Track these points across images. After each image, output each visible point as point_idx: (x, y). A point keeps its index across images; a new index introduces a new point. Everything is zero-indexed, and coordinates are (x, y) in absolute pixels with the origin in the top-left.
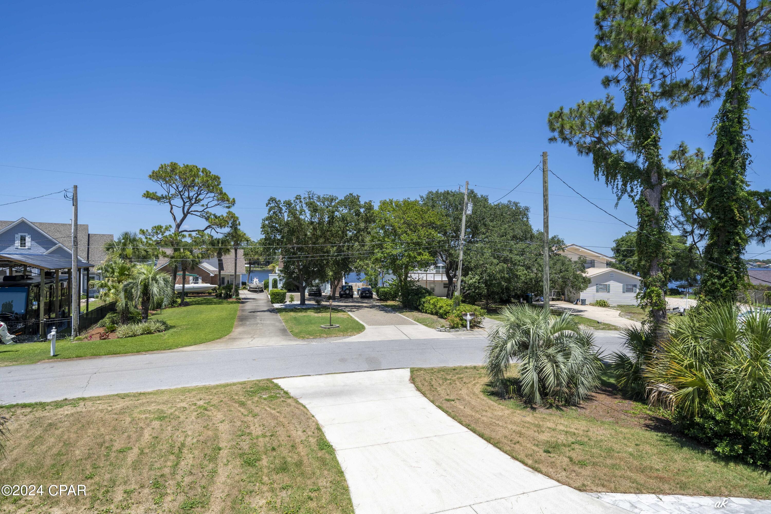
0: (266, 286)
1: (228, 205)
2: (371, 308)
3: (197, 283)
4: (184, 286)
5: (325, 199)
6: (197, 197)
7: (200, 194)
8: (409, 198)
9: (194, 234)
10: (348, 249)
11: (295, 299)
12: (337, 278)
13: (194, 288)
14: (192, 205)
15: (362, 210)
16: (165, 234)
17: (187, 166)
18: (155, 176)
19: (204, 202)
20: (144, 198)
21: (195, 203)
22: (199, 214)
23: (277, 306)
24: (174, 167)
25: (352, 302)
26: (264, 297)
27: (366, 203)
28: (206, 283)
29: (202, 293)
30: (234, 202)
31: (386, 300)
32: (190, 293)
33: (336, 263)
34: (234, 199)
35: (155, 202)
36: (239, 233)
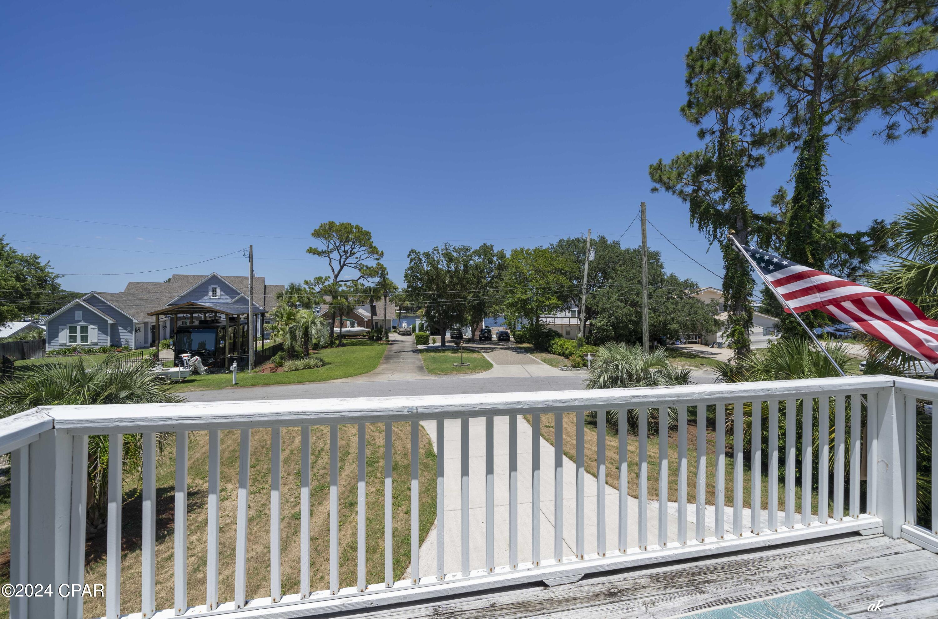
0: (414, 330)
1: (377, 257)
2: (505, 349)
3: (354, 327)
4: (341, 330)
5: (461, 250)
6: (351, 251)
7: (354, 248)
8: (541, 246)
9: (349, 283)
10: (484, 295)
11: (437, 341)
12: (476, 321)
13: (350, 331)
14: (347, 258)
15: (495, 259)
16: (325, 284)
17: (343, 224)
18: (317, 234)
19: (358, 255)
20: (308, 253)
21: (350, 256)
22: (353, 266)
23: (420, 347)
24: (331, 225)
25: (490, 344)
26: (410, 339)
27: (498, 252)
28: (361, 327)
29: (357, 336)
30: (382, 255)
31: (521, 342)
32: (347, 336)
33: (473, 307)
34: (382, 252)
35: (316, 256)
36: (387, 282)
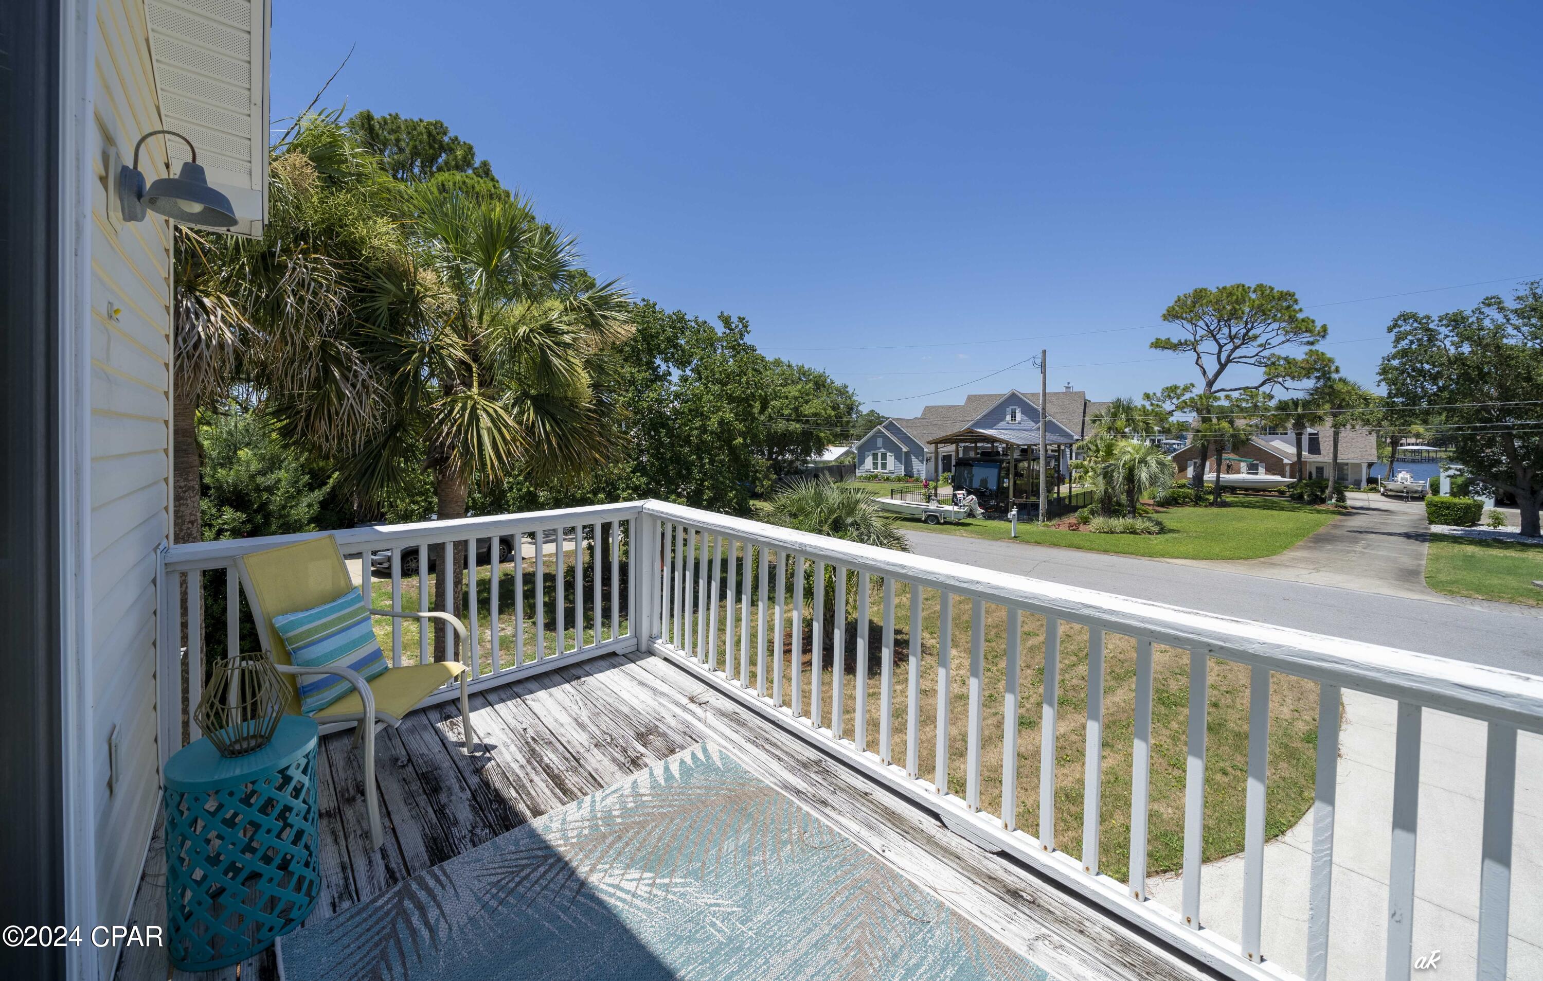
0: (1433, 491)
1: (1311, 339)
3: (1257, 474)
4: (1218, 477)
6: (1246, 334)
7: (1252, 328)
9: (1235, 395)
13: (1244, 482)
14: (1236, 348)
16: (1183, 398)
17: (1224, 288)
18: (1172, 315)
19: (1261, 340)
20: (1153, 350)
21: (1243, 344)
22: (1252, 361)
24: (1200, 295)
28: (1274, 474)
29: (1264, 490)
30: (1324, 332)
32: (1241, 489)
34: (1324, 327)
35: (1170, 352)
36: (1339, 386)
